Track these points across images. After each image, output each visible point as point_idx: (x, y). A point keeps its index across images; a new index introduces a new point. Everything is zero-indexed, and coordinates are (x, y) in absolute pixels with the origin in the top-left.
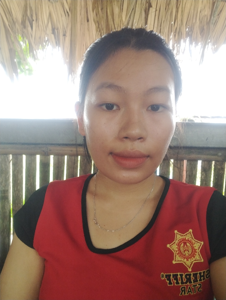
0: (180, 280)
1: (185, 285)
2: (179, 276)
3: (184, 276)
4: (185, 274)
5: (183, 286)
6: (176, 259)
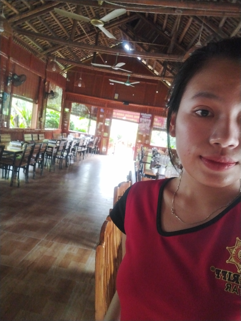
0: (227, 277)
1: (231, 283)
2: (228, 273)
3: (232, 275)
4: (234, 273)
5: (229, 282)
6: (231, 260)
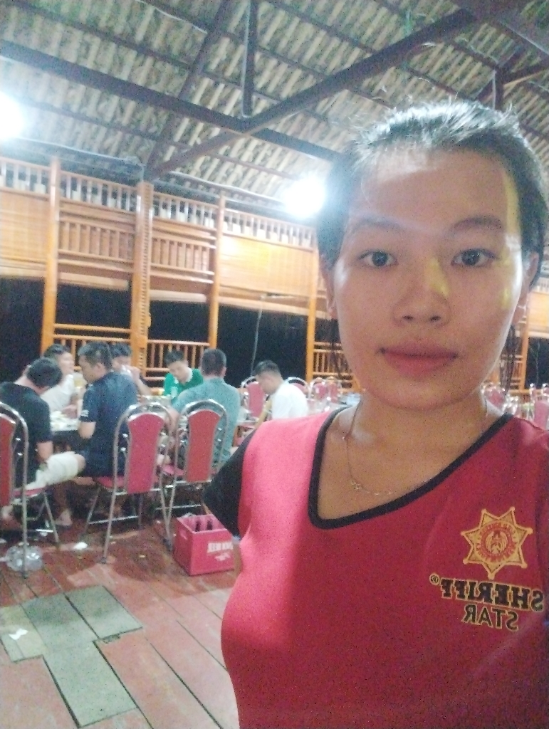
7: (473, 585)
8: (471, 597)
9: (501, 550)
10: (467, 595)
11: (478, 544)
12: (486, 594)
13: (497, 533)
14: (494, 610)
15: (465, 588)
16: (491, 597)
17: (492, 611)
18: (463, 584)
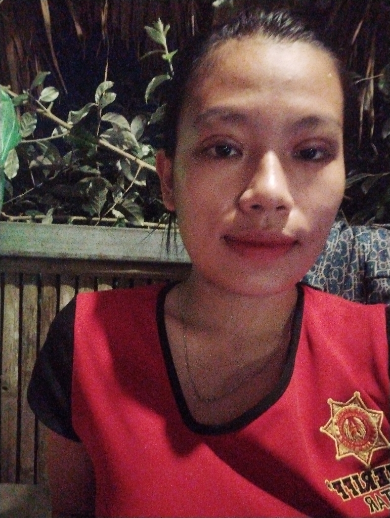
7: (356, 478)
8: (362, 491)
9: (363, 436)
10: (358, 490)
11: (338, 436)
12: (370, 483)
13: (351, 419)
14: (382, 493)
15: (353, 484)
16: (375, 483)
17: (382, 495)
18: (349, 480)
